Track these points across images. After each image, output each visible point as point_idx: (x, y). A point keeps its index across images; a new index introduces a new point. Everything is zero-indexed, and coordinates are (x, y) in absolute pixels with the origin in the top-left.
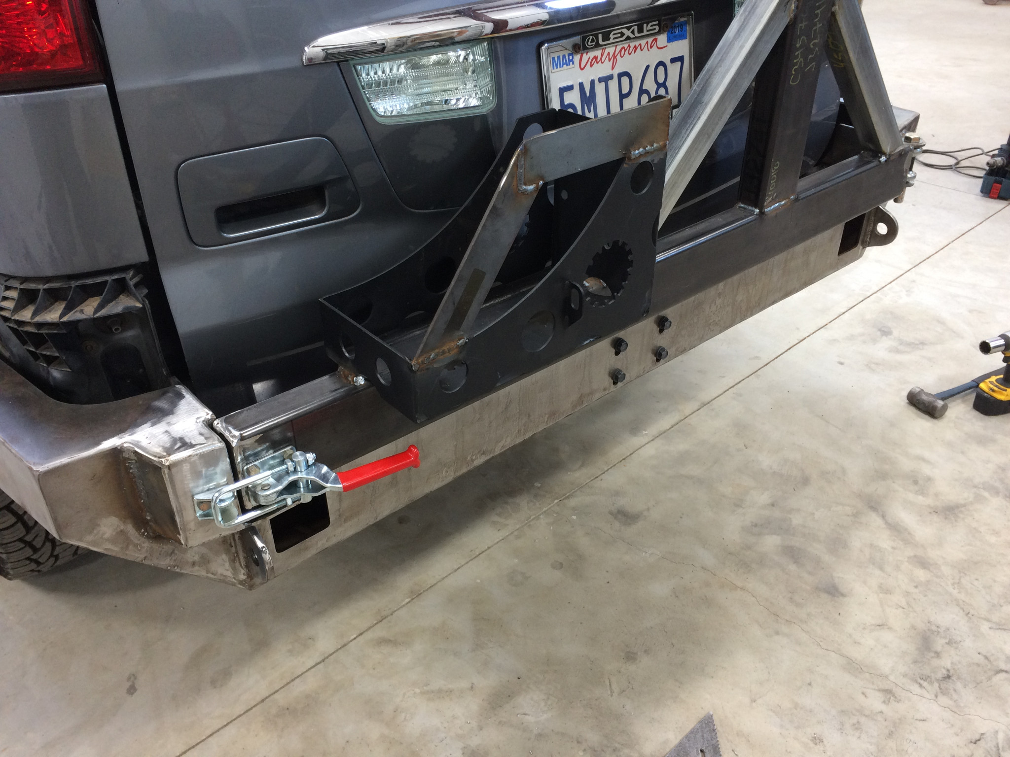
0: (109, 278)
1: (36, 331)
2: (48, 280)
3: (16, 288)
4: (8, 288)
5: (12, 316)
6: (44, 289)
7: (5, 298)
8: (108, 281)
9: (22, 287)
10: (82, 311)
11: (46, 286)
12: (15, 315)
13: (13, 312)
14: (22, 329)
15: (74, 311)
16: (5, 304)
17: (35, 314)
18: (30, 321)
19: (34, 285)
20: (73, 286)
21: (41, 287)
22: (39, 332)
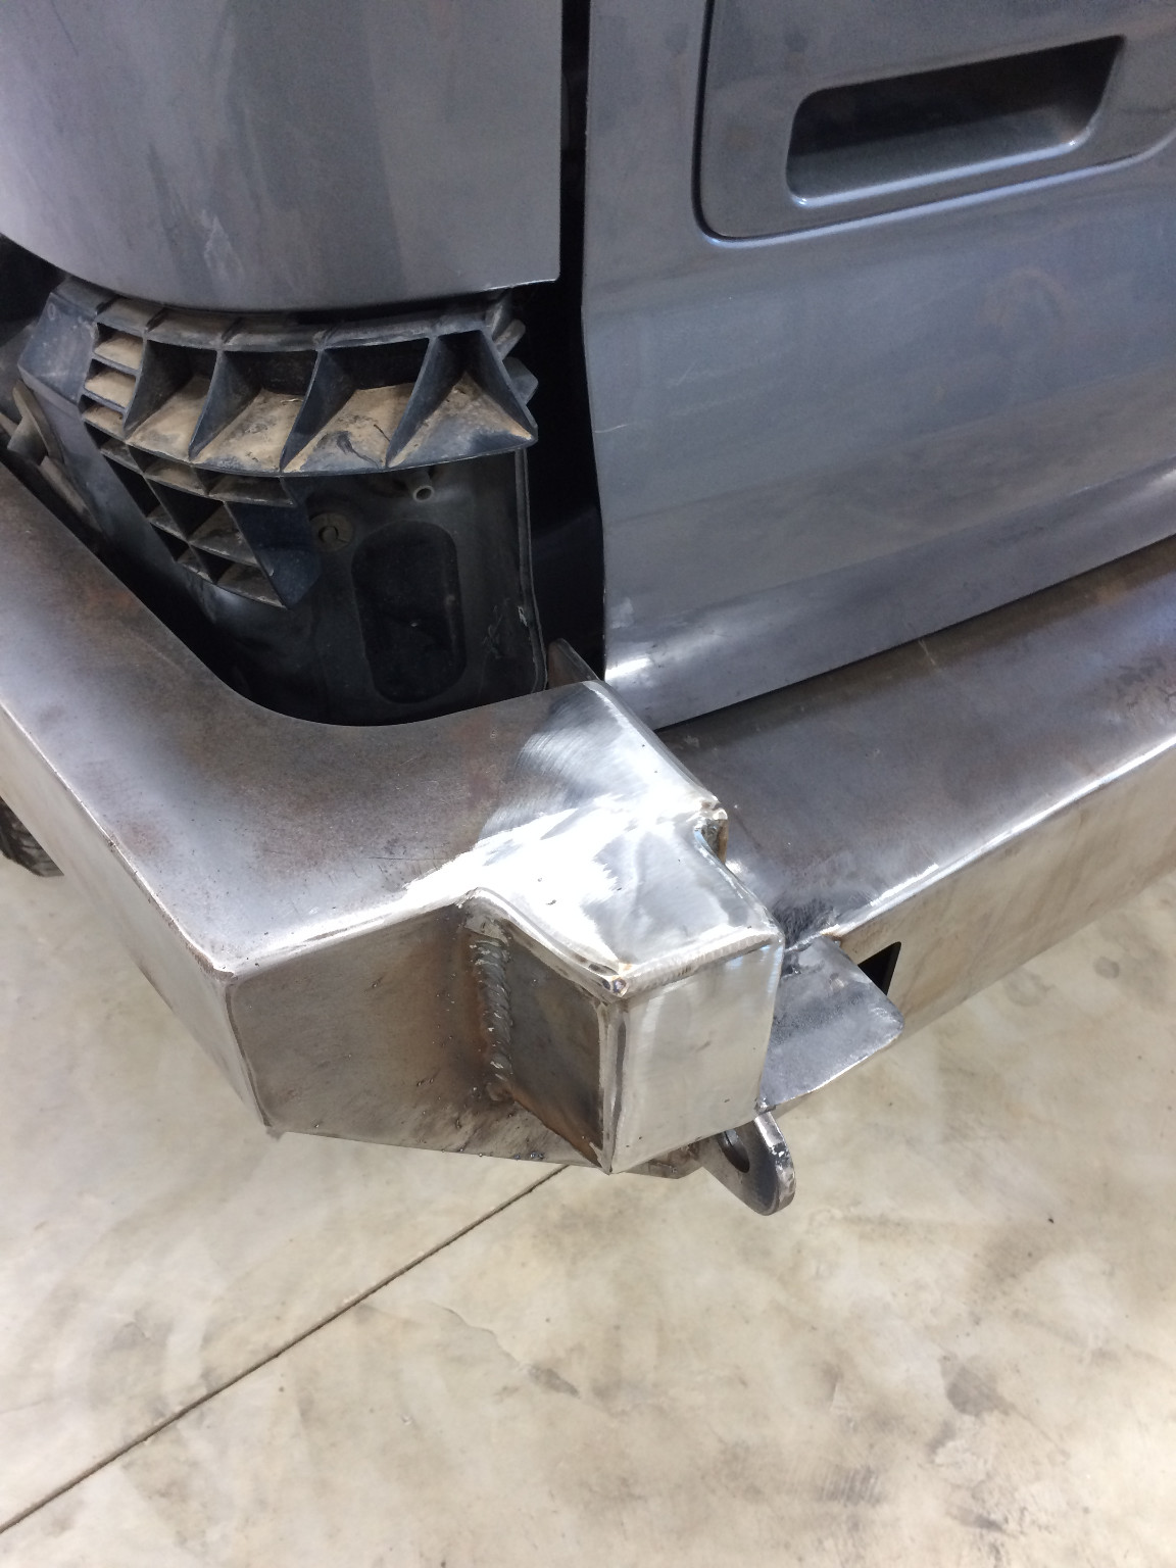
0: (434, 332)
1: (201, 492)
2: (236, 320)
3: (137, 339)
4: (107, 334)
5: (128, 434)
6: (228, 354)
7: (98, 368)
8: (427, 340)
9: (160, 334)
10: (343, 440)
11: (235, 343)
12: (133, 430)
13: (128, 422)
14: (155, 478)
15: (319, 436)
16: (99, 388)
17: (201, 437)
18: (186, 460)
19: (195, 335)
20: (320, 350)
21: (216, 343)
22: (211, 496)
